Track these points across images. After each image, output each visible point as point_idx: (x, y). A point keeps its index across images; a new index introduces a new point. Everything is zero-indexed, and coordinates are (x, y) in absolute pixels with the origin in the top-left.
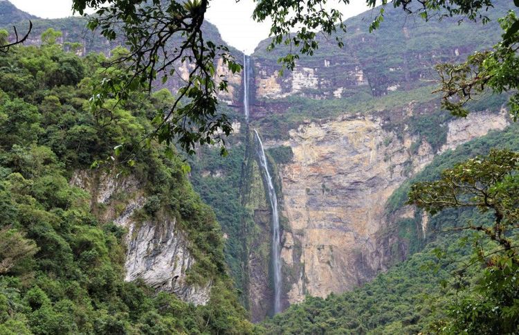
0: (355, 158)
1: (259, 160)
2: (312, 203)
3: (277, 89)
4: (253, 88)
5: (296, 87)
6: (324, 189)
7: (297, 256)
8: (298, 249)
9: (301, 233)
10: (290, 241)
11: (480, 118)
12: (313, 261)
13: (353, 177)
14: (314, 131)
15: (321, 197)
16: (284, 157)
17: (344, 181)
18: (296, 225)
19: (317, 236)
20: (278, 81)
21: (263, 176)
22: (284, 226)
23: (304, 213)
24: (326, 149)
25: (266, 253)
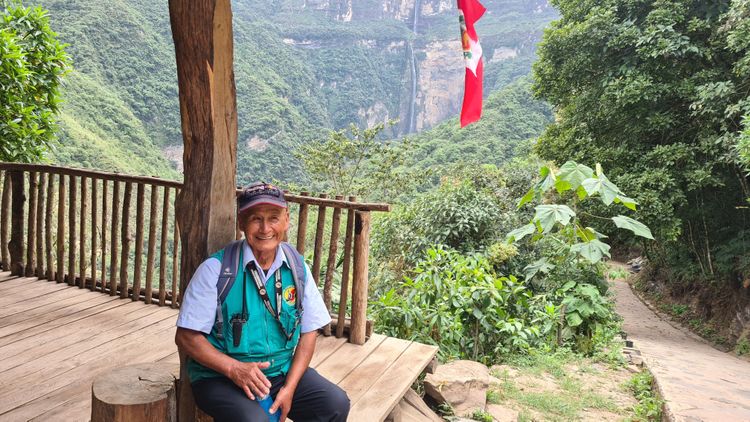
0: (455, 59)
1: (410, 59)
2: (433, 77)
3: (431, 10)
4: (420, 10)
5: (441, 9)
6: (440, 71)
7: (422, 102)
8: (423, 98)
9: (426, 91)
10: (420, 95)
11: (507, 50)
12: (429, 103)
13: (452, 67)
14: (438, 45)
15: (438, 75)
16: (422, 57)
17: (448, 69)
18: (424, 88)
19: (433, 92)
20: (432, 6)
21: (411, 66)
22: (418, 88)
23: (428, 82)
24: (442, 54)
25: (408, 100)
